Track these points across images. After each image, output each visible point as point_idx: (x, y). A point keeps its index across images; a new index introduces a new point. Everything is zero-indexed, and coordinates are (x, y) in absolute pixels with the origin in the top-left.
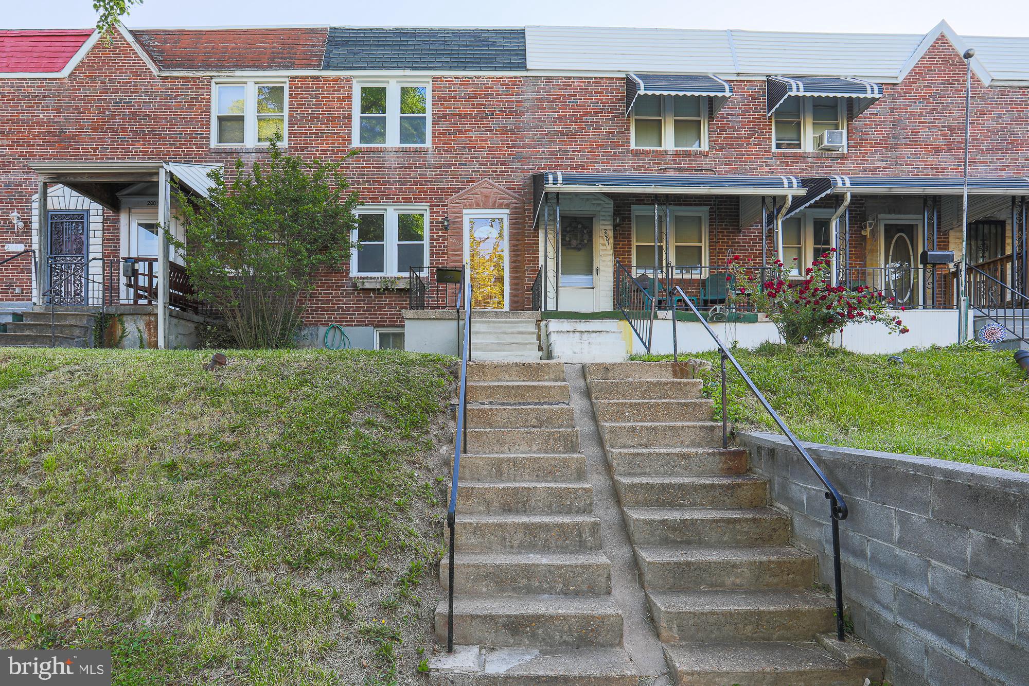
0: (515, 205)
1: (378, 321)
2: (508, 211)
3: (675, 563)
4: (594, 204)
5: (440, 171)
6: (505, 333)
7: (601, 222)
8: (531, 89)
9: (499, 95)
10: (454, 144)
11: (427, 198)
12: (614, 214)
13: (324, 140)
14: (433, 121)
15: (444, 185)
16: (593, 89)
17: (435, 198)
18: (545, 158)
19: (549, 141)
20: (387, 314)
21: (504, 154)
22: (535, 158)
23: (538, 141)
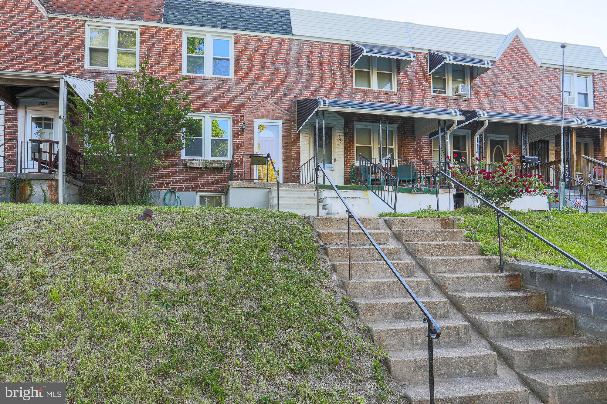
0: (285, 118)
1: (200, 188)
2: (281, 121)
3: (531, 351)
4: (333, 120)
5: (239, 94)
6: (300, 198)
7: (337, 131)
8: (295, 47)
9: (275, 49)
10: (248, 77)
11: (231, 111)
12: (344, 126)
13: (164, 69)
14: (235, 62)
15: (242, 103)
16: (332, 50)
17: (236, 111)
18: (303, 90)
19: (306, 80)
20: (205, 184)
21: (279, 86)
22: (297, 90)
23: (300, 79)
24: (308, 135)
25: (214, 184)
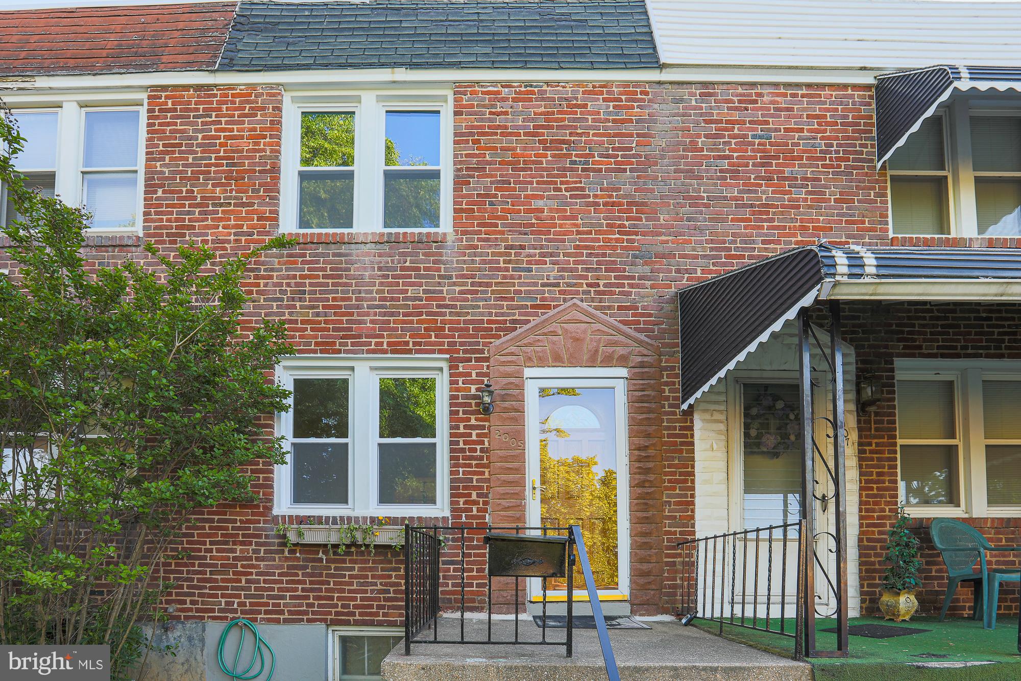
0: (639, 359)
1: (337, 614)
2: (623, 372)
5: (473, 284)
8: (670, 108)
9: (599, 120)
10: (503, 225)
11: (442, 344)
12: (858, 377)
13: (220, 219)
14: (456, 176)
15: (482, 314)
16: (804, 109)
17: (462, 344)
18: (704, 257)
19: (711, 220)
20: (355, 599)
21: (614, 248)
22: (681, 256)
23: (689, 220)
24: (723, 417)
25: (385, 599)
